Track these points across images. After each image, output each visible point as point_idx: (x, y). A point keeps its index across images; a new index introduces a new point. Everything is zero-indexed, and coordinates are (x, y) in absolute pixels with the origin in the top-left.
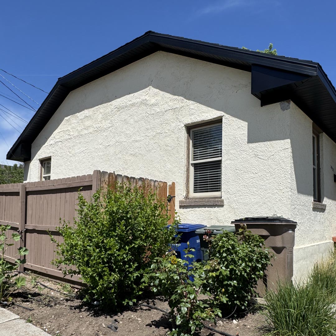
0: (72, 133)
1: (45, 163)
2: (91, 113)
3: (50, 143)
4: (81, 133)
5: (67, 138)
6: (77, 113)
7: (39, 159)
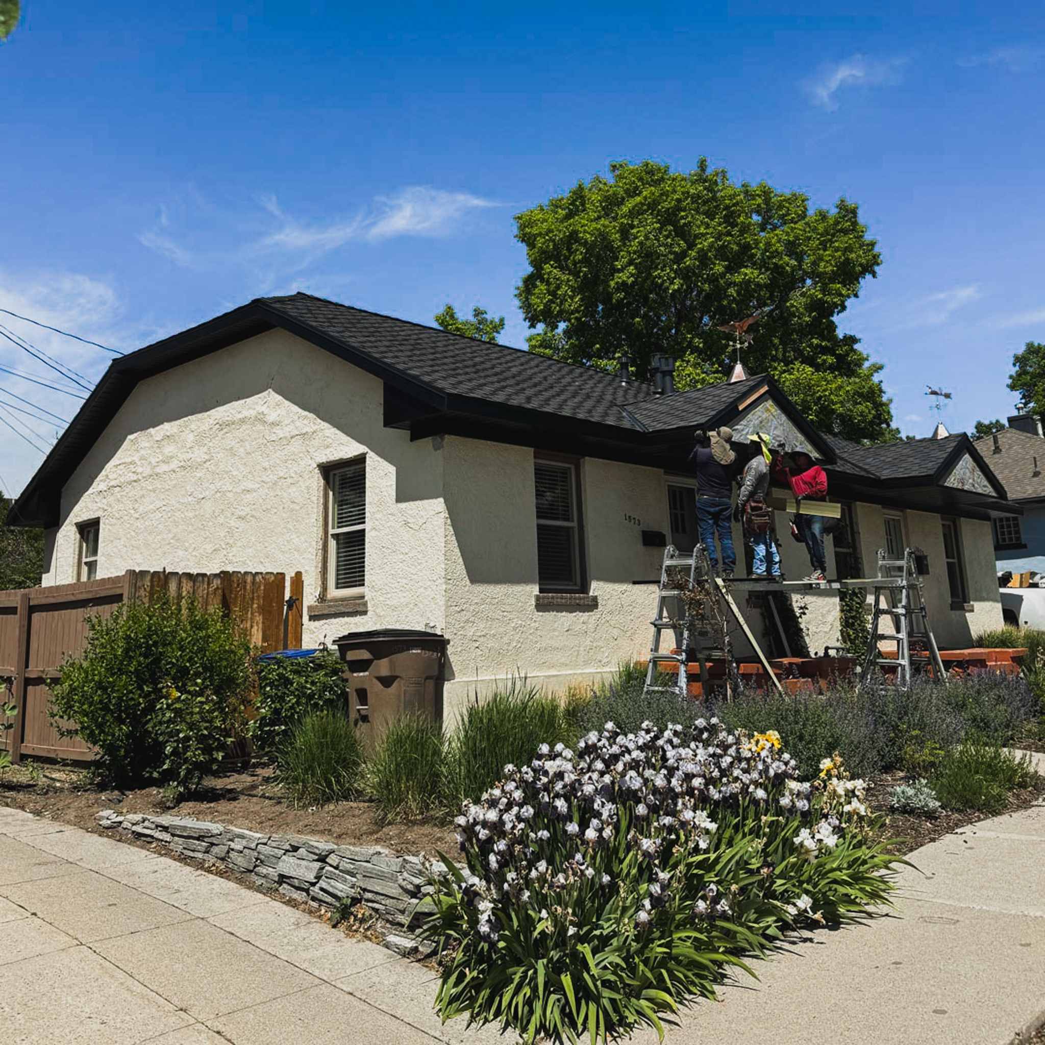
0: (140, 470)
1: (89, 532)
2: (175, 430)
3: (99, 490)
4: (158, 470)
5: (132, 479)
6: (151, 429)
7: (76, 524)
